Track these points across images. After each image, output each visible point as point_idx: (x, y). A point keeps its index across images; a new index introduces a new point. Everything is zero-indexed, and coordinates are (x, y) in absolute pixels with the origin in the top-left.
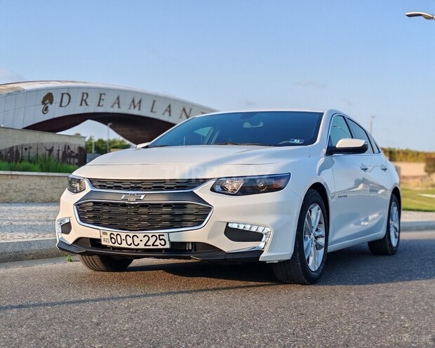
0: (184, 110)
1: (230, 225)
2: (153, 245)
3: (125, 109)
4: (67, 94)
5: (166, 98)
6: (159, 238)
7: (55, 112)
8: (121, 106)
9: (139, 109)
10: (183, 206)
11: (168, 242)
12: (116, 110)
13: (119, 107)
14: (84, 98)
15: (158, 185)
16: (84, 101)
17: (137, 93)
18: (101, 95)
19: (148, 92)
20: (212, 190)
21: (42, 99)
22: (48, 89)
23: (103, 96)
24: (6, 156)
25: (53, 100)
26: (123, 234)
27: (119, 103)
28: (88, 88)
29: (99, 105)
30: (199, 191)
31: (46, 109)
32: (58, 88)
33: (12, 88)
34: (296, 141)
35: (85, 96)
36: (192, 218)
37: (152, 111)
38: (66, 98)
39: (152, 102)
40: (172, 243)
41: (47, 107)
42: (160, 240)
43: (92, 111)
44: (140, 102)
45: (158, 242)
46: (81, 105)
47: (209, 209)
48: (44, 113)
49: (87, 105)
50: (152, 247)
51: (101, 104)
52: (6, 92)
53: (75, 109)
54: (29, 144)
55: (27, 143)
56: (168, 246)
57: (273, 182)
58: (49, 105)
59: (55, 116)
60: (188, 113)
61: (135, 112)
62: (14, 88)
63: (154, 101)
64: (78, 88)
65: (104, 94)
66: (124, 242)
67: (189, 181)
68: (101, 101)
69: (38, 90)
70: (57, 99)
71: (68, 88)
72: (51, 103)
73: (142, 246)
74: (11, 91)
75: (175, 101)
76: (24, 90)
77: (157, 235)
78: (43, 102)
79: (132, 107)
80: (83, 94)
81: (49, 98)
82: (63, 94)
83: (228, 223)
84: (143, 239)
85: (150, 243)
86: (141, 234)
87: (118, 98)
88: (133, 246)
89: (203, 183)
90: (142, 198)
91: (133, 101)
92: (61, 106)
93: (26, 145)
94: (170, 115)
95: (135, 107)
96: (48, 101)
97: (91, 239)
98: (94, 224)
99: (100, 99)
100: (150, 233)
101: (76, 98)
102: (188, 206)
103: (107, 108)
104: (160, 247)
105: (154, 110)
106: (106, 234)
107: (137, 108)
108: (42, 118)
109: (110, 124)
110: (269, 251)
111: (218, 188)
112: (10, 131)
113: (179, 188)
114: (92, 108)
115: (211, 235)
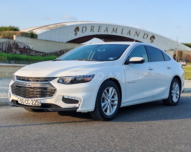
0: (136, 32)
1: (64, 97)
2: (35, 104)
3: (110, 33)
4: (85, 27)
5: (128, 28)
6: (37, 101)
7: (80, 35)
8: (108, 31)
9: (116, 33)
10: (46, 88)
11: (40, 103)
12: (106, 33)
13: (107, 32)
14: (92, 29)
15: (37, 80)
16: (92, 30)
17: (115, 25)
18: (99, 27)
19: (120, 25)
20: (58, 82)
21: (74, 29)
22: (77, 25)
23: (100, 27)
24: (59, 54)
25: (79, 30)
26: (24, 99)
27: (107, 30)
28: (94, 24)
29: (98, 31)
30: (52, 82)
31: (76, 34)
32: (81, 25)
33: (62, 25)
34: (112, 59)
35: (93, 27)
36: (49, 93)
37: (122, 33)
38: (84, 29)
39: (122, 29)
40: (42, 104)
41: (77, 33)
42: (37, 102)
43: (95, 34)
44: (116, 29)
45: (36, 103)
46: (91, 31)
47: (55, 90)
48: (75, 35)
49: (93, 31)
50: (34, 105)
51: (99, 31)
52: (59, 27)
53: (88, 33)
54: (69, 49)
55: (68, 48)
56: (40, 105)
57: (85, 79)
58: (77, 32)
59: (80, 37)
60: (138, 34)
61: (114, 34)
62: (63, 25)
63: (123, 29)
64: (90, 24)
65: (101, 27)
66: (25, 102)
67: (49, 78)
68: (100, 30)
69: (72, 26)
70: (81, 29)
71: (85, 24)
72: (78, 31)
73: (31, 104)
74: (61, 26)
75: (132, 28)
76: (67, 26)
77: (36, 100)
78: (75, 31)
79: (113, 32)
80: (92, 27)
81: (77, 29)
82: (83, 27)
83: (63, 96)
84: (31, 101)
85: (34, 103)
86: (30, 100)
87: (107, 28)
88: (28, 104)
89: (54, 79)
90: (30, 85)
91: (113, 29)
92: (82, 32)
93: (67, 49)
94: (130, 35)
95: (114, 32)
96: (77, 30)
97: (16, 101)
98: (16, 94)
99: (99, 29)
100: (33, 99)
101: (89, 29)
102: (48, 89)
103: (102, 32)
104: (37, 105)
105: (123, 33)
106: (19, 99)
107: (115, 32)
108: (74, 37)
109: (103, 39)
110: (81, 108)
111: (61, 81)
112: (61, 43)
113: (45, 81)
114: (96, 33)
115: (56, 101)
